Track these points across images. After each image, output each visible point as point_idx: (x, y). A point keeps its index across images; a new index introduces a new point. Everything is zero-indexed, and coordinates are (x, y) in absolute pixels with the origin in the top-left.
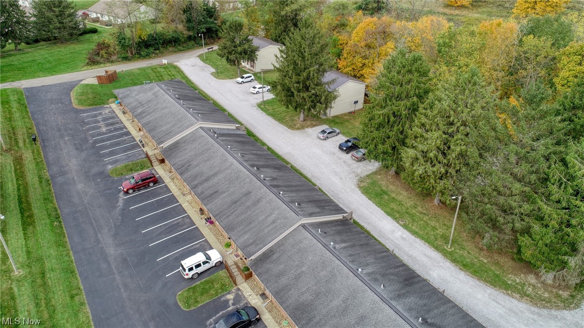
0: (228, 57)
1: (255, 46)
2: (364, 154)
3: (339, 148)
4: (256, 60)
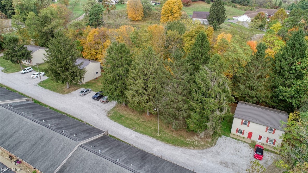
0: (12, 59)
1: (29, 50)
2: (107, 99)
3: (93, 98)
4: (32, 59)
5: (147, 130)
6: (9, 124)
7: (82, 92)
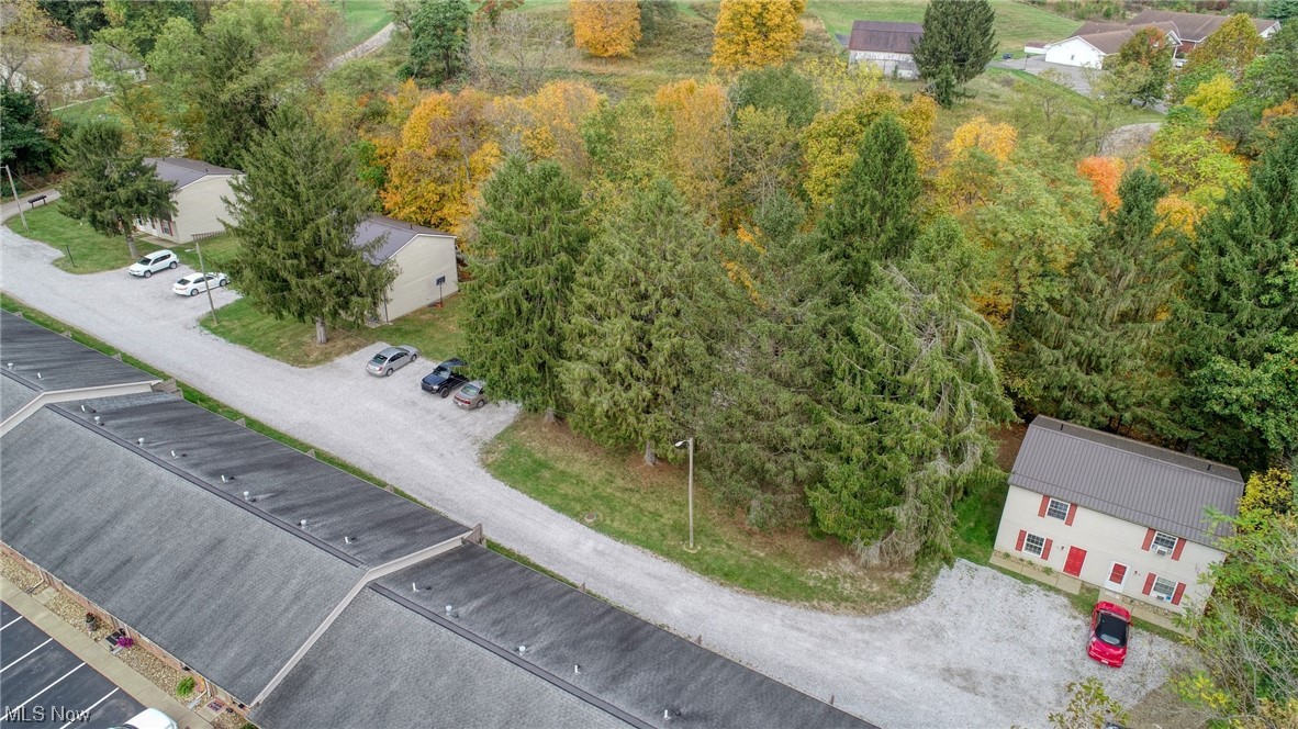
0: (94, 216)
1: (165, 180)
2: (481, 392)
3: (424, 388)
4: (176, 216)
5: (642, 525)
6: (86, 486)
7: (379, 358)
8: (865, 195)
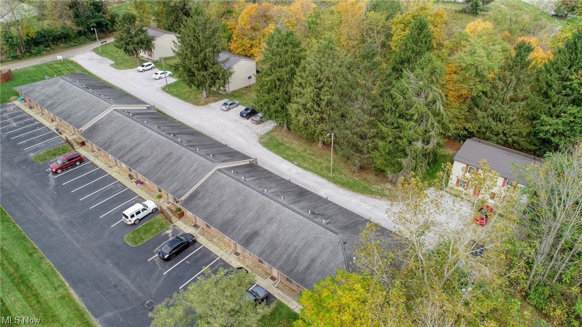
0: (126, 48)
1: (151, 35)
2: (261, 118)
3: (241, 115)
4: (154, 49)
5: (314, 166)
7: (225, 104)
8: (410, 46)
